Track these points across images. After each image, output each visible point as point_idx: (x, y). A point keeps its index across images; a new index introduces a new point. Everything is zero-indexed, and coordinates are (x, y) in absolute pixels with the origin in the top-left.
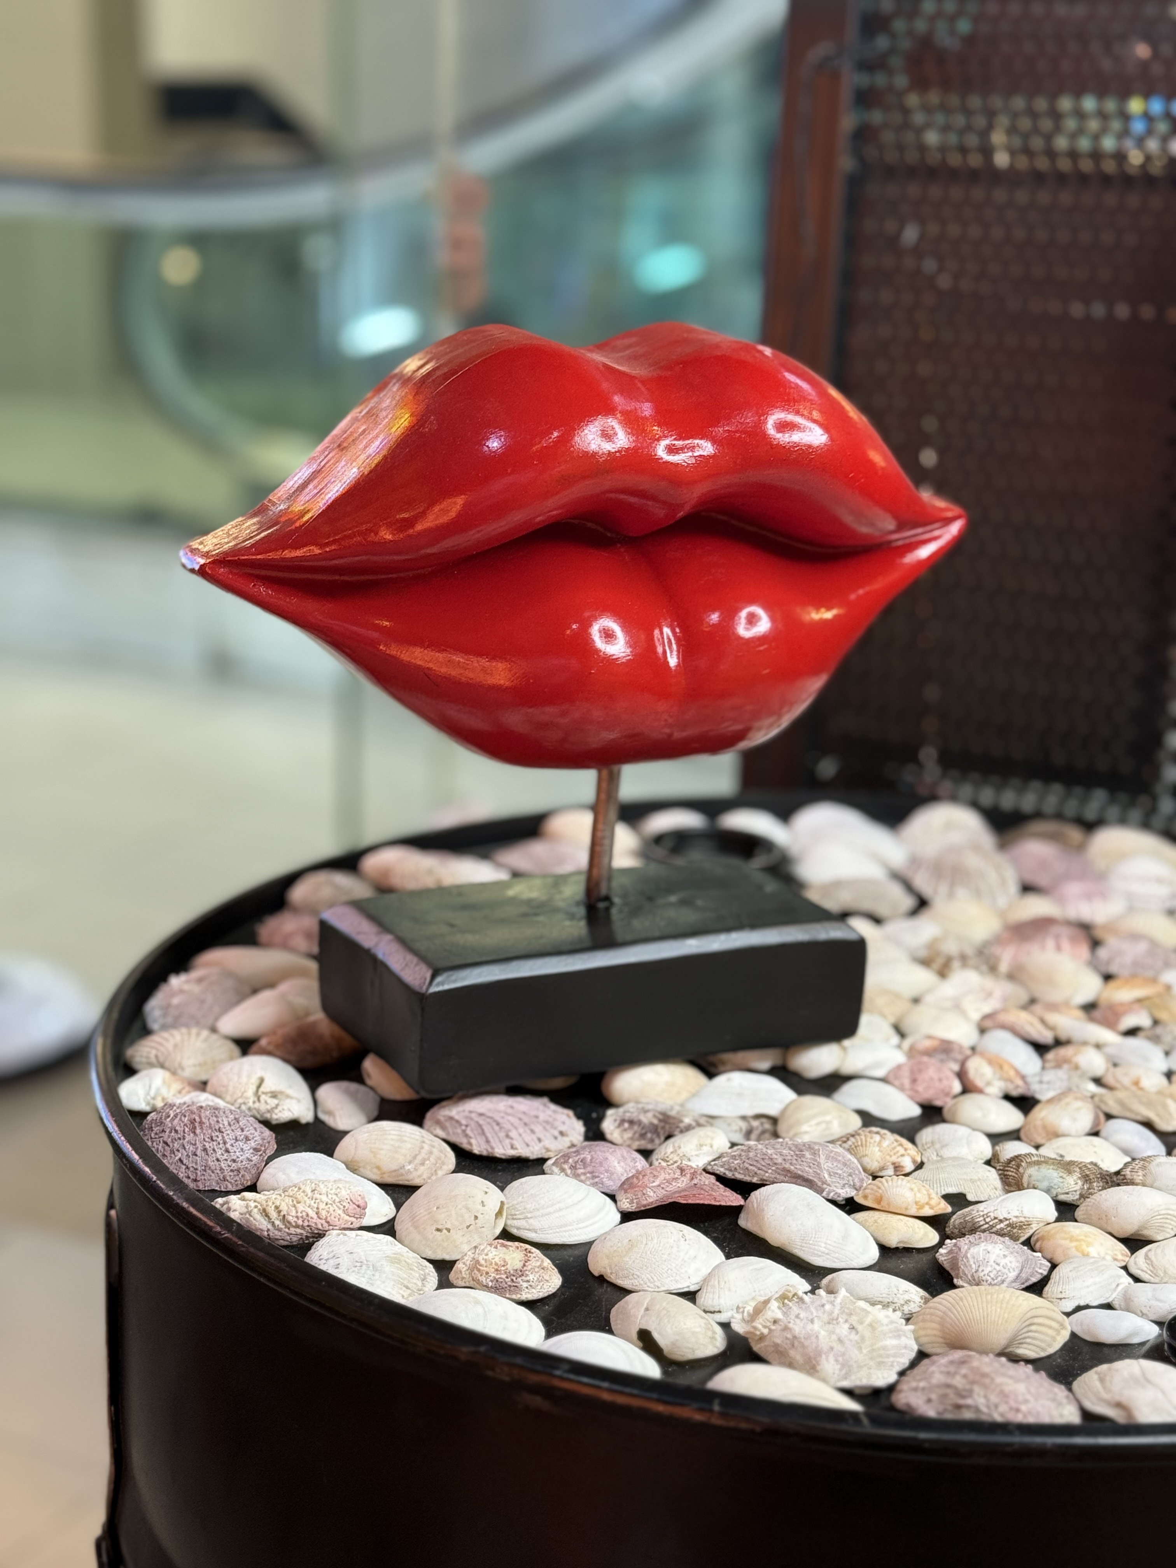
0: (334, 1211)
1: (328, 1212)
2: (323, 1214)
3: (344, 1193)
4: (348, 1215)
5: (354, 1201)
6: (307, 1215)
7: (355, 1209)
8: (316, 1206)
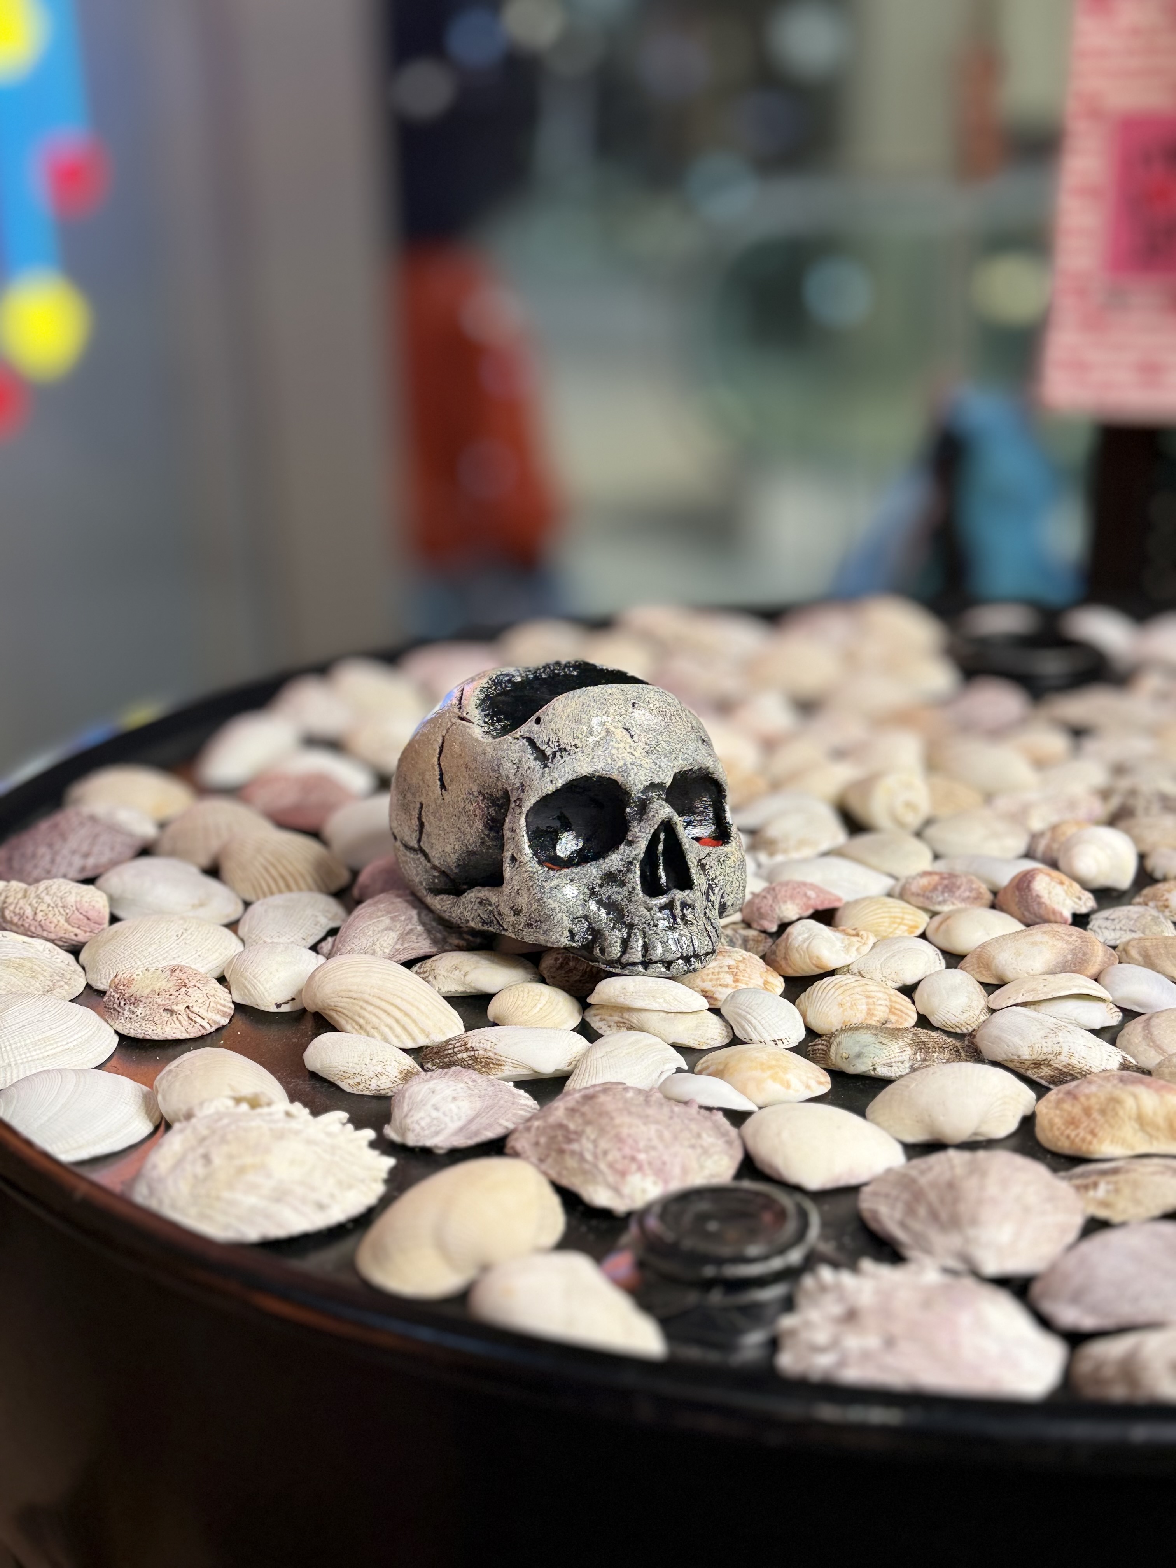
0: (54, 915)
1: (46, 915)
2: (40, 916)
3: (71, 900)
4: (69, 924)
5: (81, 911)
6: (24, 914)
7: (79, 919)
8: (36, 905)
